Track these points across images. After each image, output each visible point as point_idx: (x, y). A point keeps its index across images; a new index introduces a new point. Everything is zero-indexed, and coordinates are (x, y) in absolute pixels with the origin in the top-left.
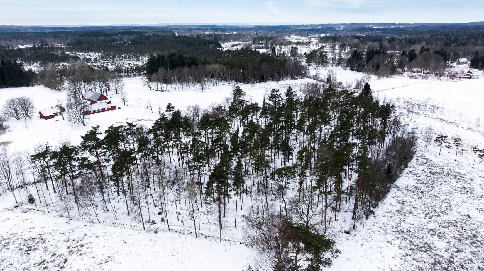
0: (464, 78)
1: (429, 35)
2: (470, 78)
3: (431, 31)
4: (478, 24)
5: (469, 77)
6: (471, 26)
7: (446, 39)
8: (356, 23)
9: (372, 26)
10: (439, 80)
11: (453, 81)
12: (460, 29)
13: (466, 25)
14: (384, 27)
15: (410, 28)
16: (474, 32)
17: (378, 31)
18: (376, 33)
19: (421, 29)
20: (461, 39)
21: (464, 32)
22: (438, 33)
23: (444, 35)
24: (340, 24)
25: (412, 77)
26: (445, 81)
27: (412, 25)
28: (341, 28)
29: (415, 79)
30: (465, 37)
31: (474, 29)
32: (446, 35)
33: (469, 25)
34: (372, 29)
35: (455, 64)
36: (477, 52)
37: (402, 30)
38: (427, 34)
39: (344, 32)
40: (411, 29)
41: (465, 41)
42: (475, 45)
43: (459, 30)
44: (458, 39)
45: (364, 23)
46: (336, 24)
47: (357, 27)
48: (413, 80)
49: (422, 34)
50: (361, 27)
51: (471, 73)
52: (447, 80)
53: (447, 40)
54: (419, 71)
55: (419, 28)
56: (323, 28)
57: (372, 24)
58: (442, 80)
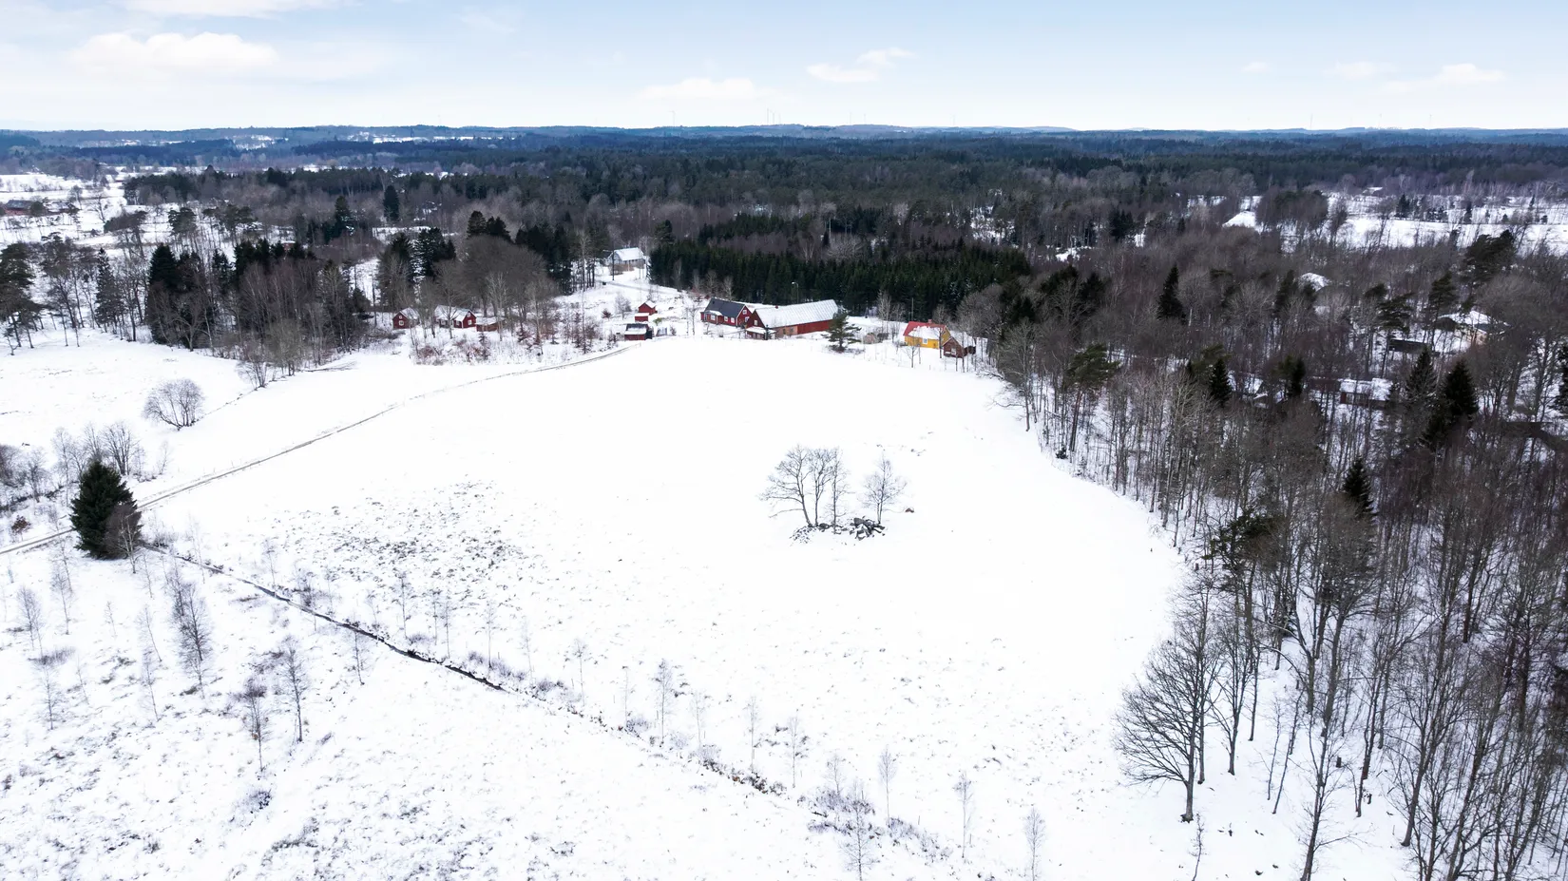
0: (628, 337)
1: (542, 165)
2: (649, 335)
3: (547, 151)
4: (673, 134)
5: (643, 331)
6: (657, 138)
7: (587, 175)
8: (313, 125)
9: (371, 137)
10: (535, 358)
11: (586, 357)
12: (631, 144)
13: (645, 134)
14: (409, 139)
15: (489, 142)
16: (665, 155)
17: (384, 154)
18: (375, 158)
19: (524, 145)
20: (628, 176)
21: (640, 155)
22: (570, 157)
23: (583, 164)
24: (252, 131)
25: (426, 353)
26: (558, 361)
27: (499, 131)
28: (257, 142)
29: (437, 363)
30: (639, 169)
31: (665, 147)
32: (590, 166)
33: (653, 135)
34: (366, 147)
35: (602, 272)
36: (668, 223)
37: (464, 147)
38: (538, 160)
39: (262, 157)
40: (493, 146)
41: (639, 184)
42: (664, 195)
43: (627, 148)
44: (619, 175)
45: (340, 127)
46: (239, 131)
47: (319, 138)
48: (429, 370)
49: (522, 160)
50: (330, 138)
51: (652, 311)
52: (565, 356)
53: (588, 182)
54: (460, 318)
55: (517, 141)
56: (186, 144)
57: (372, 129)
58: (544, 357)
